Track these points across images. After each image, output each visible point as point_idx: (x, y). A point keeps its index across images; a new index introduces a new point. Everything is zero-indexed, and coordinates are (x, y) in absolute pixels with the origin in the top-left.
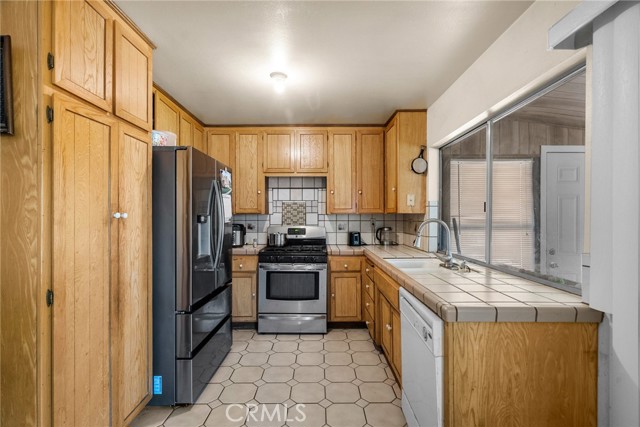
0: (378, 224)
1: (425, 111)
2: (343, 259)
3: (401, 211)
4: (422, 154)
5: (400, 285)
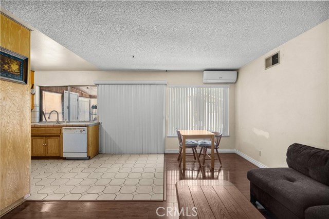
1: (34, 71)
4: (33, 87)
5: (62, 127)
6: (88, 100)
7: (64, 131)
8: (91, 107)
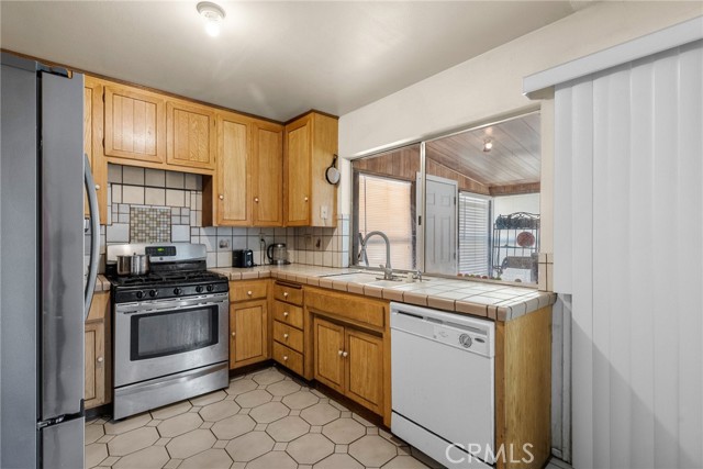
0: (269, 240)
1: (337, 118)
2: (244, 284)
3: (315, 224)
4: (334, 163)
5: (388, 301)
6: (483, 201)
7: (395, 320)
8: (494, 221)
